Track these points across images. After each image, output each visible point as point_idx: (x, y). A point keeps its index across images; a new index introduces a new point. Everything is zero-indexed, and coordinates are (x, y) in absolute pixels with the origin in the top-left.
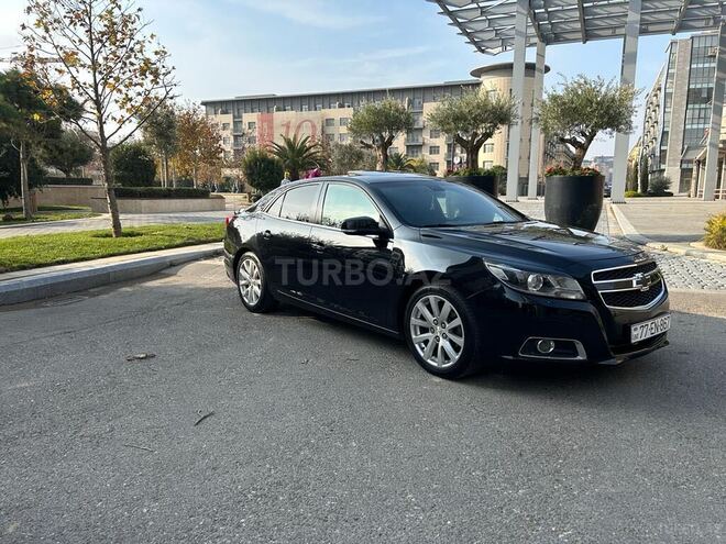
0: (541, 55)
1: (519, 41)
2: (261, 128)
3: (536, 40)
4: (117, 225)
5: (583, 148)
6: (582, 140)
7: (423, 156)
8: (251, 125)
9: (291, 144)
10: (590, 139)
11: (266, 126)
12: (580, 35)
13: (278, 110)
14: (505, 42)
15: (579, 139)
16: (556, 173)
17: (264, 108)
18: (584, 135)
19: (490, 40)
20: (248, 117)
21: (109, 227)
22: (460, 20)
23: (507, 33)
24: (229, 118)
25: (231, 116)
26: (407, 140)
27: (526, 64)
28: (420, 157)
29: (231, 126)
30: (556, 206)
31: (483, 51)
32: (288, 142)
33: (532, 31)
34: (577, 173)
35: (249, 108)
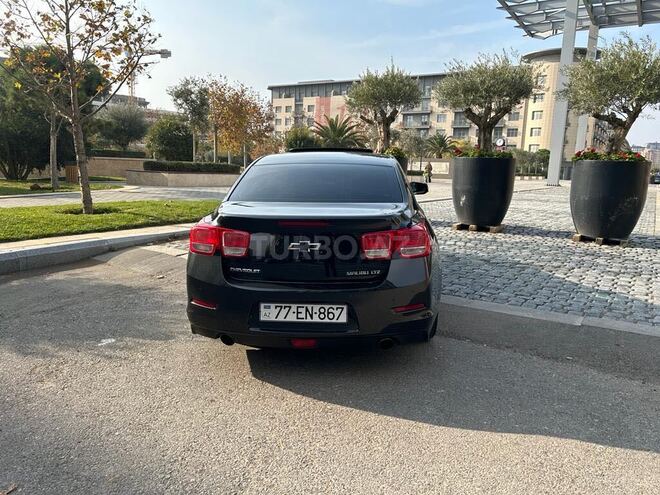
0: (593, 39)
1: (569, 23)
2: (319, 110)
3: (589, 23)
4: (87, 200)
5: (625, 127)
6: (623, 117)
7: (469, 138)
8: (310, 108)
9: (332, 124)
10: (634, 116)
11: (323, 109)
12: (636, 18)
13: (336, 94)
14: (555, 27)
15: (619, 116)
16: (586, 158)
17: (322, 92)
18: (626, 110)
19: (539, 24)
20: (308, 101)
21: (78, 202)
22: (518, 14)
23: (560, 16)
24: (291, 102)
25: (293, 99)
26: (454, 123)
27: (576, 49)
28: (466, 139)
29: (293, 109)
30: (584, 197)
31: (532, 35)
32: (331, 122)
33: (585, 14)
34: (614, 157)
35: (309, 93)
